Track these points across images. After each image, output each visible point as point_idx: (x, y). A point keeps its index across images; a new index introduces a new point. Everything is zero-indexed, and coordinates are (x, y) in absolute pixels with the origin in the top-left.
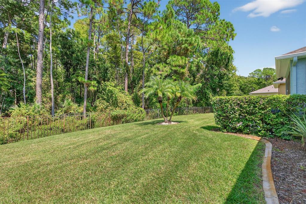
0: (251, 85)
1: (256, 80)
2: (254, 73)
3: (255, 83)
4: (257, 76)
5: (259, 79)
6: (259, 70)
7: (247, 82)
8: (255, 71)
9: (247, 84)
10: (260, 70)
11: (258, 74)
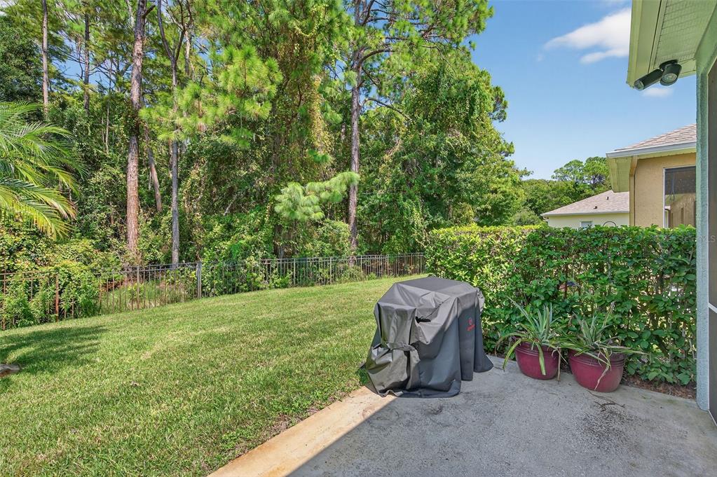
0: (559, 198)
1: (571, 186)
2: (565, 168)
3: (567, 194)
4: (572, 176)
5: (576, 185)
6: (577, 161)
7: (548, 192)
8: (567, 165)
9: (548, 196)
10: (578, 163)
11: (574, 173)
